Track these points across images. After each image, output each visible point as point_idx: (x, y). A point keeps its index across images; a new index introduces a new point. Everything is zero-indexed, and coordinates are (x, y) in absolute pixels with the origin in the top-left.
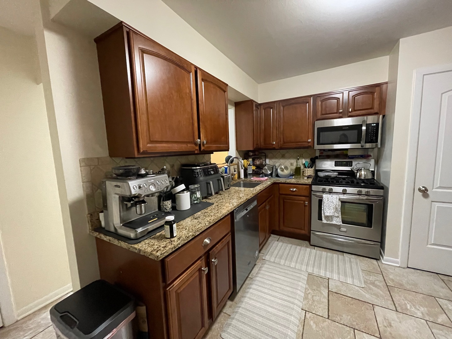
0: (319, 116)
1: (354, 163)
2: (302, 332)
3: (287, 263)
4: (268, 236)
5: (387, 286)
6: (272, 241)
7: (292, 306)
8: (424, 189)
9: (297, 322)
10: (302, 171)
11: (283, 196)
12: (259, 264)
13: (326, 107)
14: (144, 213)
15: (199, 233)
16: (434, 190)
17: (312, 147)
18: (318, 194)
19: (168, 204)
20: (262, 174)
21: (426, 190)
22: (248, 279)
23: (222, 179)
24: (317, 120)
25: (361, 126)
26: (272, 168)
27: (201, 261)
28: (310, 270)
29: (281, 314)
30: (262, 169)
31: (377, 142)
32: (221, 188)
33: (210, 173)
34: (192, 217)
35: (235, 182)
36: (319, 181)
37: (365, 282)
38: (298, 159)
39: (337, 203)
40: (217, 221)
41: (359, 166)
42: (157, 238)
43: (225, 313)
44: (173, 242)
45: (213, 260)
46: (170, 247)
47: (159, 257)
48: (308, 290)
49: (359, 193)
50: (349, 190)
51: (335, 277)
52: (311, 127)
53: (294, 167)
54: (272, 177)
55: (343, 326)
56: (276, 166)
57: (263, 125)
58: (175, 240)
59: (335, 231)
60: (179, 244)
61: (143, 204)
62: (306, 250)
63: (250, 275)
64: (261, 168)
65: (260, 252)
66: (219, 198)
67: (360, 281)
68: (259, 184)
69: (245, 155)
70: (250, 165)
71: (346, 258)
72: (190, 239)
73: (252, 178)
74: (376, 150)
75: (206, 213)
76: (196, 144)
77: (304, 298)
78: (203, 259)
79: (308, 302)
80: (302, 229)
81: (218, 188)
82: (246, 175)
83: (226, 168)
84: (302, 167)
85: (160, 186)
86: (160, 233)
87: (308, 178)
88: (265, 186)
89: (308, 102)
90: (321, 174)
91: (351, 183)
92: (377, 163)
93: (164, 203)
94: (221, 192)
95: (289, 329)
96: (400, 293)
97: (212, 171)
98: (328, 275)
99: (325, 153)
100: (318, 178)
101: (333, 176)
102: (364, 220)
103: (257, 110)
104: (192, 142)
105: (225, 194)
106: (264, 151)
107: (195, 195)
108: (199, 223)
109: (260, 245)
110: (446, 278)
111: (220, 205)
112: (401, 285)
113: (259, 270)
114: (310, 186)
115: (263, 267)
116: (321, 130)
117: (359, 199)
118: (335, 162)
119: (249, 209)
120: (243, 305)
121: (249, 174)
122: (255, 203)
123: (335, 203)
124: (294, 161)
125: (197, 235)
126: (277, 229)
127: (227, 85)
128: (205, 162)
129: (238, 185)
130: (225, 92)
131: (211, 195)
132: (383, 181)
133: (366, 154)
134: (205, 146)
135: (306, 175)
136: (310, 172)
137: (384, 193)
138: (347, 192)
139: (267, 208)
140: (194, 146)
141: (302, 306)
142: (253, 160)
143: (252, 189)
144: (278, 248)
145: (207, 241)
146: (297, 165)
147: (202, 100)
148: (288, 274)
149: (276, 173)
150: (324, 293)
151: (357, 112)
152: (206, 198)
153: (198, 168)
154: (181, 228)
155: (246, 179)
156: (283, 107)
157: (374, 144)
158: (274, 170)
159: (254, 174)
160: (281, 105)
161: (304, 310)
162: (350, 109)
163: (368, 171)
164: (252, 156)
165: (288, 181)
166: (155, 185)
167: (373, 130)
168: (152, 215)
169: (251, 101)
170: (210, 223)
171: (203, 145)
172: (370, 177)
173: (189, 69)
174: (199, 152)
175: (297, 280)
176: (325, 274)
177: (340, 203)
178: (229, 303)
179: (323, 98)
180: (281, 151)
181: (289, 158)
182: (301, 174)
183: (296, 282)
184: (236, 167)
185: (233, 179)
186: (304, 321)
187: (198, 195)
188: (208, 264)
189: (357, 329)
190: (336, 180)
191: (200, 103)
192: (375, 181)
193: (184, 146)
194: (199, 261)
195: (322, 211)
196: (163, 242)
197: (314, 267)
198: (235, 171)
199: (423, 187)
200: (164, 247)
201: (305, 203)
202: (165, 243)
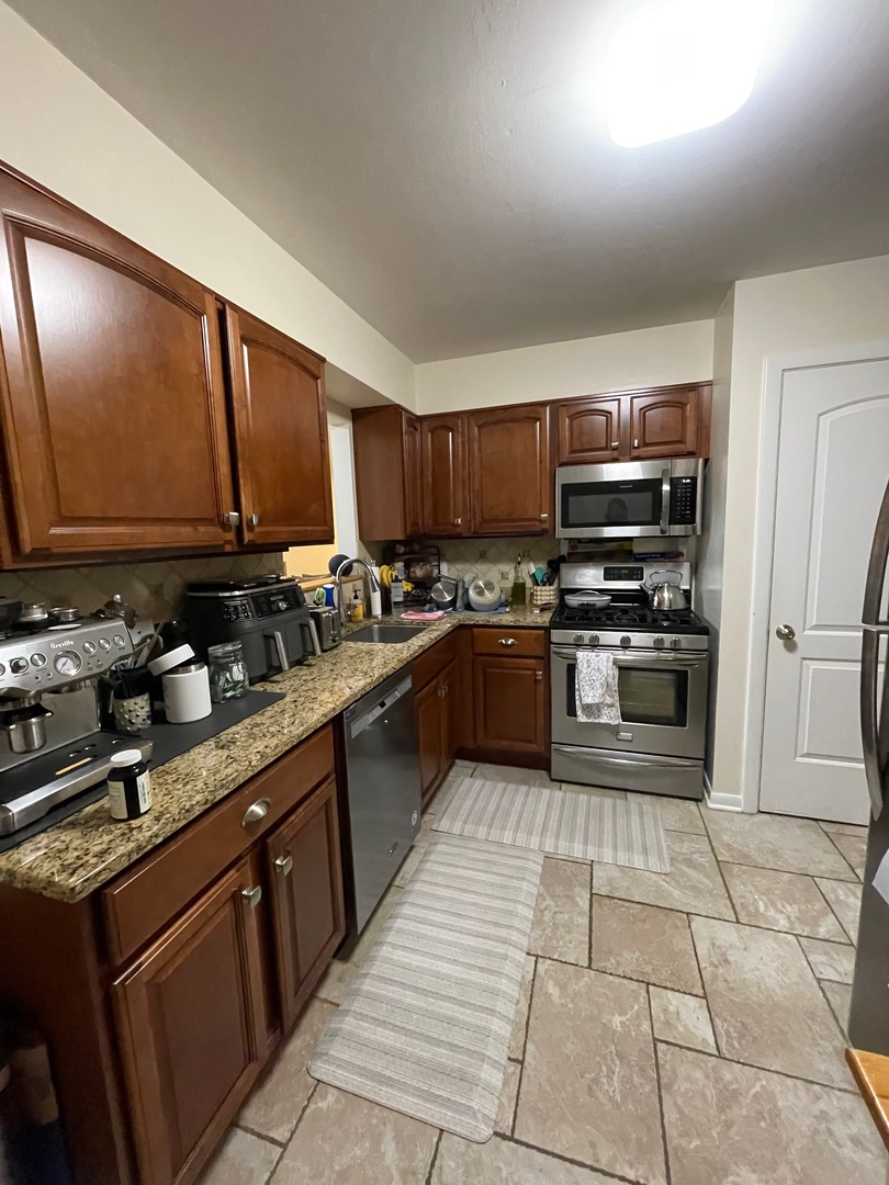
0: (566, 455)
1: (646, 573)
2: (526, 1014)
3: (495, 835)
4: (445, 766)
5: (718, 861)
6: (458, 776)
7: (502, 949)
8: (787, 631)
9: (513, 991)
10: (528, 593)
11: (482, 658)
12: (421, 846)
13: (581, 433)
14: (41, 747)
15: (226, 792)
16: (806, 632)
17: (551, 532)
18: (564, 651)
19: (137, 707)
20: (430, 602)
21: (792, 633)
22: (393, 889)
23: (312, 623)
24: (562, 465)
25: (659, 482)
26: (457, 587)
27: (237, 871)
28: (549, 848)
29: (475, 976)
30: (430, 588)
31: (693, 522)
32: (310, 649)
33: (274, 607)
34: (212, 743)
35: (356, 628)
36: (568, 619)
37: (672, 859)
38: (519, 563)
39: (610, 672)
40: (287, 748)
41: (657, 579)
42: (83, 822)
43: (326, 1001)
44: (135, 832)
45: (278, 862)
46: (123, 850)
47: (77, 890)
48: (544, 899)
49: (658, 646)
50: (637, 638)
51: (608, 856)
52: (547, 481)
53: (509, 584)
54: (455, 610)
55: (622, 980)
56: (464, 582)
57: (430, 473)
58: (144, 826)
59: (609, 741)
60: (156, 836)
61: (33, 720)
62: (540, 794)
63: (398, 879)
64: (428, 585)
65: (423, 812)
66: (304, 678)
67: (661, 858)
68: (421, 630)
69: (385, 553)
70: (397, 580)
71: (632, 804)
72: (198, 813)
73: (402, 616)
74: (692, 541)
75: (257, 725)
76: (225, 525)
77: (533, 924)
78: (246, 863)
79: (543, 930)
80: (530, 742)
81: (301, 648)
82: (387, 606)
83: (330, 592)
84: (529, 583)
85: (96, 658)
86: (96, 806)
87: (542, 610)
88: (434, 635)
89: (539, 419)
90: (573, 601)
91: (640, 621)
92: (695, 571)
93: (123, 706)
94: (311, 660)
95: (494, 1016)
96: (744, 876)
97: (281, 600)
98: (592, 854)
99: (581, 549)
100: (567, 611)
101: (599, 604)
102: (669, 709)
103: (411, 433)
104: (213, 520)
105: (322, 665)
106: (432, 542)
107: (228, 675)
108: (230, 761)
109: (424, 795)
110: (831, 829)
111: (302, 699)
112: (747, 856)
113: (421, 861)
114: (547, 630)
115: (432, 851)
116: (571, 490)
117: (658, 660)
118: (605, 569)
119: (389, 702)
120: (376, 969)
121: (396, 603)
122: (407, 684)
123: (605, 673)
124: (508, 568)
125: (218, 798)
126: (471, 745)
127: (323, 360)
128: (260, 577)
129: (364, 635)
130: (316, 378)
131: (279, 670)
132: (707, 615)
133: (673, 549)
134: (257, 530)
135: (539, 602)
136: (546, 594)
137: (710, 641)
138: (632, 644)
139: (442, 693)
140: (221, 531)
141: (530, 944)
142: (407, 566)
143: (399, 646)
144: (472, 796)
145: (258, 809)
146: (517, 577)
147: (243, 397)
148: (494, 863)
149: (466, 601)
150: (581, 903)
151: (650, 448)
152: (264, 678)
153: (237, 593)
154: (170, 781)
155: (387, 619)
156: (479, 427)
157: (690, 526)
158: (460, 592)
159: (409, 604)
160: (473, 423)
161: (534, 955)
162: (636, 441)
163: (676, 590)
164: (404, 554)
165: (495, 619)
166: (77, 656)
167: (686, 492)
168: (75, 747)
169: (396, 409)
170: (263, 756)
171: (251, 528)
172: (681, 604)
173: (196, 304)
174: (236, 550)
175: (517, 878)
176: (585, 852)
177: (616, 672)
178: (337, 968)
179: (573, 411)
180: (477, 542)
181: (496, 560)
182: (527, 601)
183: (515, 883)
184: (359, 584)
185: (350, 619)
186: (533, 985)
187: (238, 672)
188: (264, 876)
189: (654, 985)
190: (606, 614)
191: (235, 404)
192: (692, 615)
193: (186, 530)
194: (232, 872)
195: (577, 693)
196: (101, 837)
197: (558, 837)
198: (356, 597)
199: (786, 627)
200: (101, 855)
201: (536, 675)
202: (106, 838)
